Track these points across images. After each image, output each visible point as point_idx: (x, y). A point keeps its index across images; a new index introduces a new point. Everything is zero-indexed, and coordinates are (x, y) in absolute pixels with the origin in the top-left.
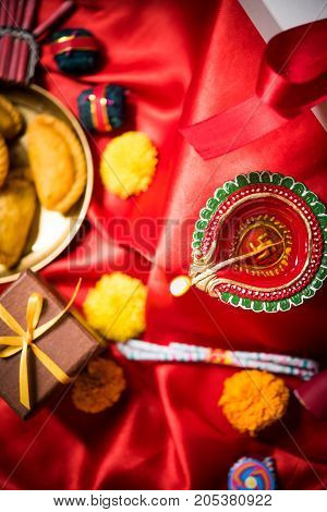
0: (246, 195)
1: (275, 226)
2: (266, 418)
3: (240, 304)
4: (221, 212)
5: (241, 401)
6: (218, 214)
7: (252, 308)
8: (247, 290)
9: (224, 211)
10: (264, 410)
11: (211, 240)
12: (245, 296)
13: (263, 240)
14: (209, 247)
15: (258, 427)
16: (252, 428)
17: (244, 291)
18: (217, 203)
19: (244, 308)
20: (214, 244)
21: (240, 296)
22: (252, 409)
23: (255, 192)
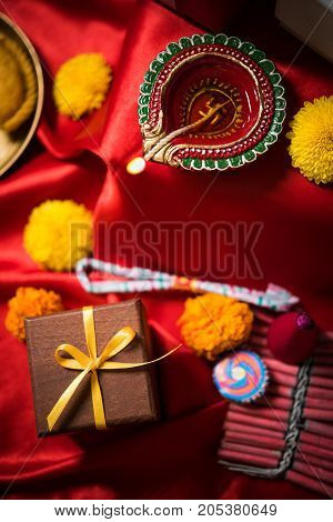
0: (181, 60)
1: (220, 89)
2: (225, 337)
3: (203, 166)
4: (160, 82)
5: (200, 318)
6: (158, 84)
7: (217, 167)
8: (207, 150)
9: (164, 80)
10: (223, 328)
11: (158, 111)
12: (206, 157)
13: (211, 105)
14: (157, 117)
15: (216, 347)
16: (210, 347)
17: (204, 152)
18: (155, 75)
19: (208, 168)
20: (161, 114)
21: (202, 158)
22: (210, 328)
23: (190, 55)
